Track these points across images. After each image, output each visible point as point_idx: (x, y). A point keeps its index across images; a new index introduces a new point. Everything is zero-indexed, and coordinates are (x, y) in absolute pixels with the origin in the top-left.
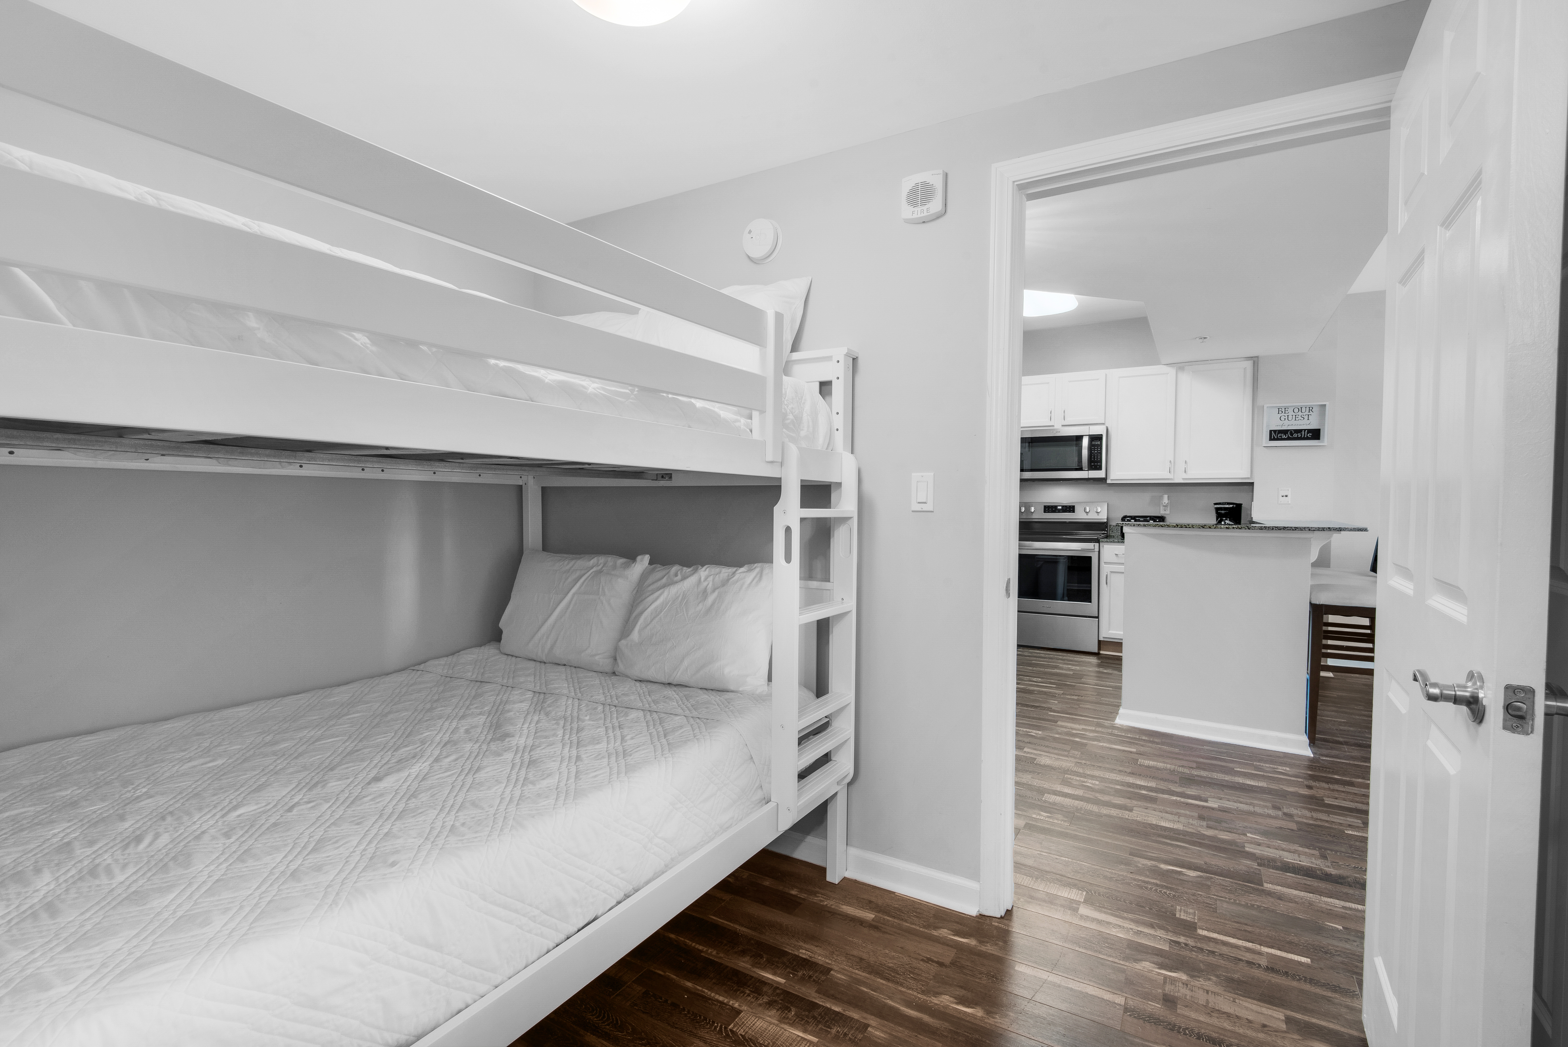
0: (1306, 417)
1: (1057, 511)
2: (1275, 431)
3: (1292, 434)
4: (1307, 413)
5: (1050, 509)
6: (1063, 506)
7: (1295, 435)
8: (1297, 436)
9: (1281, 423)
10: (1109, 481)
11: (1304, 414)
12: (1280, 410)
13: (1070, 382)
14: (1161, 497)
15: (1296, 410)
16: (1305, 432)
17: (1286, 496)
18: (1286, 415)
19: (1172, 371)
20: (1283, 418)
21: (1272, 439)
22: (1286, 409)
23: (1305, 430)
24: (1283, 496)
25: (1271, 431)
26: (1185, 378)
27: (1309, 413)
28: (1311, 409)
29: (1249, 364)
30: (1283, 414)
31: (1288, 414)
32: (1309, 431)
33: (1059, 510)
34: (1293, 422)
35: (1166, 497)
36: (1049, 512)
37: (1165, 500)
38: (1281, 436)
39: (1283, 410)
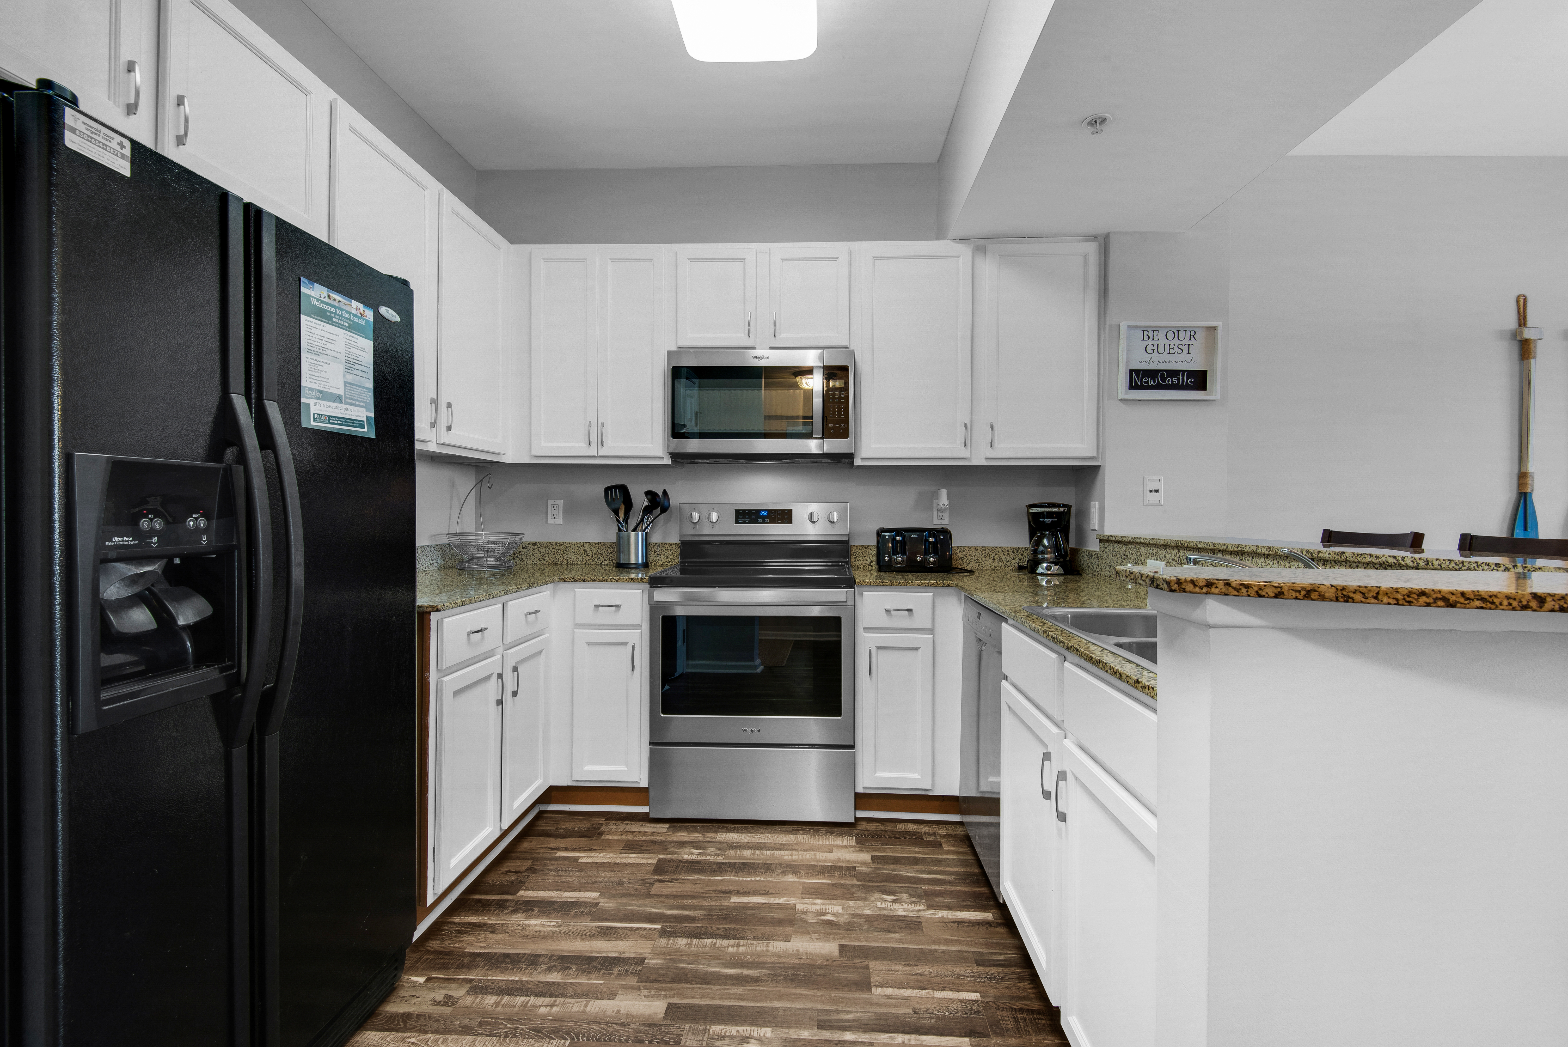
0: (1185, 349)
1: (760, 520)
2: (1137, 372)
3: (1164, 380)
4: (1187, 341)
5: (745, 516)
6: (769, 511)
7: (1169, 381)
8: (1172, 381)
9: (1147, 357)
10: (858, 462)
11: (1183, 343)
12: (1146, 333)
13: (784, 259)
14: (935, 495)
15: (1170, 335)
16: (1183, 375)
17: (1157, 491)
18: (1155, 343)
19: (965, 251)
20: (1149, 349)
21: (1133, 386)
22: (1156, 333)
23: (1184, 371)
24: (1151, 491)
25: (1131, 371)
26: (988, 267)
27: (1190, 342)
28: (1193, 333)
29: (1091, 248)
30: (1150, 341)
31: (1158, 343)
32: (1191, 373)
33: (763, 517)
34: (1166, 357)
35: (944, 493)
36: (744, 522)
37: (943, 498)
38: (1147, 382)
39: (1151, 335)
